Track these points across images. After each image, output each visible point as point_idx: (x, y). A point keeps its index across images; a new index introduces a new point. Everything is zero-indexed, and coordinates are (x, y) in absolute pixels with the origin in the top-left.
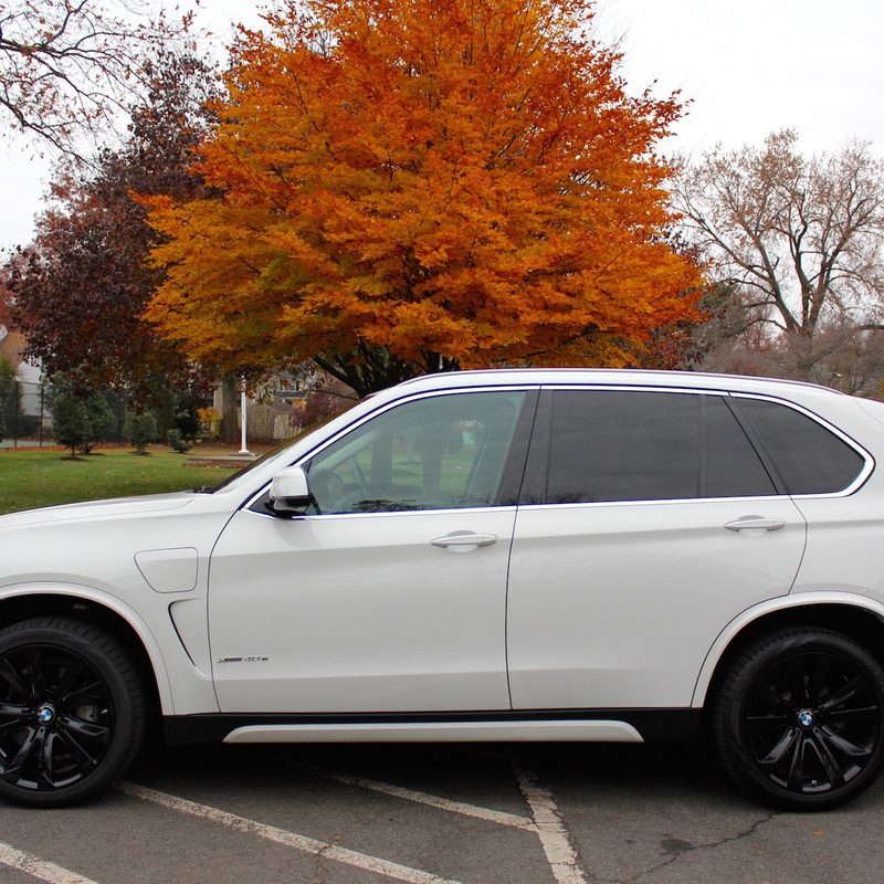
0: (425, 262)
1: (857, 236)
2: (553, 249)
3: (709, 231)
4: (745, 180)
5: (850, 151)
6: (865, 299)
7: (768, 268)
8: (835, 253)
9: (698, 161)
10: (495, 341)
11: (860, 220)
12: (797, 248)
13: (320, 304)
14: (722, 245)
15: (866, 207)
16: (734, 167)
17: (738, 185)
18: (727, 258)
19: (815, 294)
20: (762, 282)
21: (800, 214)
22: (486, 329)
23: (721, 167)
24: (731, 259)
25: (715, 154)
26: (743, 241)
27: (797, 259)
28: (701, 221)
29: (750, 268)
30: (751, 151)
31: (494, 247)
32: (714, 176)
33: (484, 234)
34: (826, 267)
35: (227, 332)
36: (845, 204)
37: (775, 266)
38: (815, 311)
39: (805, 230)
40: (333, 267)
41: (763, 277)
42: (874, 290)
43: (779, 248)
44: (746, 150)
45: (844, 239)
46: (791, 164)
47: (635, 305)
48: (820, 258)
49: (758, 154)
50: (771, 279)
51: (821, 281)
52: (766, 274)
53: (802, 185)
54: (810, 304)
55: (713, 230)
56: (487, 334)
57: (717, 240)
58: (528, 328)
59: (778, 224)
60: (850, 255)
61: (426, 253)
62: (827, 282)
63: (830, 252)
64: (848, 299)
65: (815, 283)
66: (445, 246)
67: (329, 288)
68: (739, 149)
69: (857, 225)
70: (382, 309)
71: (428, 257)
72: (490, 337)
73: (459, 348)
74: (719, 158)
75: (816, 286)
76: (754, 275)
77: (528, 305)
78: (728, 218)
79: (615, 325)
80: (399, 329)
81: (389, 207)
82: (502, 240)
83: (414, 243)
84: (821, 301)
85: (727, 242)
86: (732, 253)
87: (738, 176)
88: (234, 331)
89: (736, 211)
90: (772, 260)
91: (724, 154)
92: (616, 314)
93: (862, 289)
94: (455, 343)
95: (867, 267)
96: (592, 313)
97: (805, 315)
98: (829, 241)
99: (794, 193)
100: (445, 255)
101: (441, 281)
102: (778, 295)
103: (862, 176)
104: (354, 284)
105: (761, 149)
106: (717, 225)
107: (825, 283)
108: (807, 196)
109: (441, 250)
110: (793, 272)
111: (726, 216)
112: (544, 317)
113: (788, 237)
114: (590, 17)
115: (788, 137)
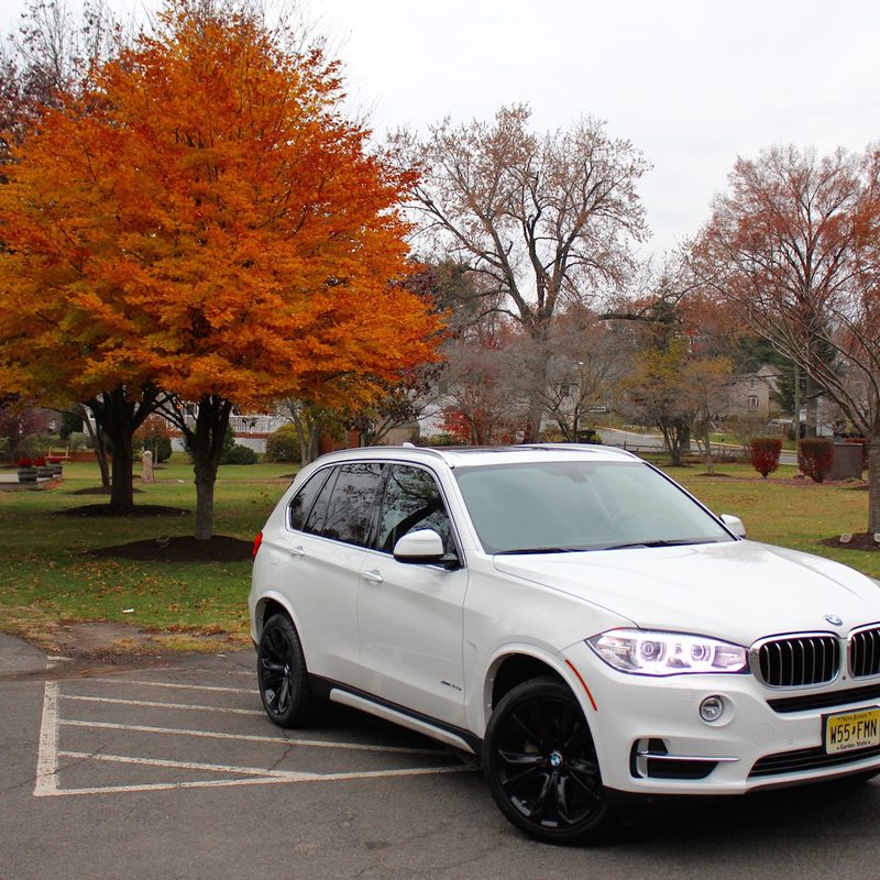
0: (215, 323)
1: (594, 219)
2: (319, 307)
3: (438, 213)
4: (475, 158)
5: (585, 131)
6: (603, 287)
7: (502, 254)
8: (571, 239)
9: (426, 138)
10: (272, 387)
11: (596, 203)
12: (531, 234)
13: (121, 359)
14: (453, 229)
15: (602, 188)
16: (464, 144)
17: (468, 164)
18: (457, 244)
19: (549, 282)
20: (495, 270)
21: (534, 196)
22: (264, 377)
23: (450, 144)
24: (462, 245)
25: (443, 129)
26: (474, 226)
27: (532, 244)
28: (429, 203)
29: (483, 255)
30: (482, 127)
31: (269, 306)
32: (442, 154)
33: (262, 297)
34: (562, 253)
35: (25, 378)
36: (581, 186)
37: (509, 251)
38: (551, 302)
39: (539, 215)
40: (131, 325)
41: (496, 264)
42: (611, 280)
43: (513, 234)
44: (476, 126)
45: (580, 224)
46: (523, 145)
47: (386, 352)
48: (555, 244)
49: (489, 131)
50: (505, 265)
51: (556, 270)
52: (498, 260)
53: (537, 165)
54: (546, 295)
55: (442, 214)
56: (264, 381)
57: (446, 223)
58: (300, 377)
59: (510, 207)
60: (586, 241)
61: (215, 315)
62: (564, 269)
63: (565, 239)
64: (584, 287)
65: (551, 271)
66: (230, 309)
67: (127, 343)
68: (468, 124)
69: (593, 209)
70: (176, 362)
71: (217, 318)
72: (267, 384)
73: (244, 395)
74: (448, 134)
75: (551, 275)
76: (486, 262)
77: (298, 355)
78: (458, 202)
79: (370, 370)
80: (192, 380)
81: (179, 273)
82: (278, 301)
83: (203, 306)
84: (557, 290)
85: (457, 227)
86: (462, 238)
87: (468, 155)
88: (30, 376)
89: (467, 193)
90: (505, 245)
91: (453, 128)
92: (371, 360)
93: (600, 278)
94: (239, 390)
95: (603, 255)
96: (352, 361)
97: (541, 305)
98: (564, 226)
99: (528, 174)
100: (232, 317)
101: (226, 337)
102: (512, 284)
103: (597, 156)
104: (152, 340)
105: (492, 126)
106: (447, 209)
107: (561, 271)
108: (541, 178)
109: (228, 312)
110: (528, 259)
111: (455, 200)
112: (313, 365)
113: (520, 222)
114: (343, 96)
115: (521, 114)
